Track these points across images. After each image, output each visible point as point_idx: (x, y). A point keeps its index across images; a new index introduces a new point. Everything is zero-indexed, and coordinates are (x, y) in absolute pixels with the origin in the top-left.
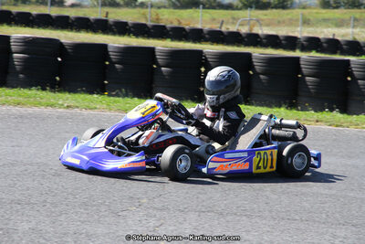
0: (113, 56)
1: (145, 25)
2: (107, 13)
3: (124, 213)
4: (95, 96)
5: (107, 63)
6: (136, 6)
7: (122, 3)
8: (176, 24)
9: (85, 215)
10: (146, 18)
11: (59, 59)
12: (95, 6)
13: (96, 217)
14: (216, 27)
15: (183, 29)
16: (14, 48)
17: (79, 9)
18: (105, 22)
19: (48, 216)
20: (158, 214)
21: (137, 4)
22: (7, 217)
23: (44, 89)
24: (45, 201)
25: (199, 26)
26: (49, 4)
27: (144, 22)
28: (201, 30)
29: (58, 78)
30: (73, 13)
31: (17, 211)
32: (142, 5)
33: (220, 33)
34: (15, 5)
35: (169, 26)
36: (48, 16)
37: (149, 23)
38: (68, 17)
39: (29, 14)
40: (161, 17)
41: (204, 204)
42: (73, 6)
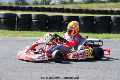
0: (65, 19)
1: (76, 9)
2: (63, 6)
3: (69, 70)
4: (59, 33)
5: (63, 22)
6: (73, 4)
7: (68, 3)
8: (86, 9)
9: (56, 71)
10: (76, 7)
11: (47, 21)
12: (60, 4)
13: (60, 71)
14: (99, 9)
15: (88, 10)
16: (33, 18)
17: (54, 5)
18: (63, 9)
19: (44, 72)
20: (80, 70)
21: (73, 3)
22: (31, 72)
23: (43, 31)
24: (43, 67)
25: (94, 9)
26: (45, 4)
27: (75, 8)
28: (94, 10)
29: (47, 27)
30: (52, 7)
31: (34, 70)
32: (75, 3)
33: (101, 11)
34: (34, 5)
35: (84, 9)
36: (44, 8)
37: (77, 9)
38: (50, 8)
39: (38, 8)
40: (81, 7)
41: (96, 66)
42: (53, 4)
